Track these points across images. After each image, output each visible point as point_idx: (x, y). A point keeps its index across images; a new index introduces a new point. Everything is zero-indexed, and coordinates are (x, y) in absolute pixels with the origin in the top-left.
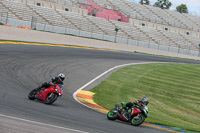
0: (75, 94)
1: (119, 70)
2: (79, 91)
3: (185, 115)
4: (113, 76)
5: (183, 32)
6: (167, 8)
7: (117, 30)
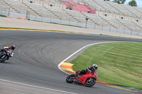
0: (59, 65)
1: (90, 48)
2: (62, 63)
3: (138, 78)
4: (86, 52)
5: (134, 20)
6: (123, 3)
7: (87, 19)
